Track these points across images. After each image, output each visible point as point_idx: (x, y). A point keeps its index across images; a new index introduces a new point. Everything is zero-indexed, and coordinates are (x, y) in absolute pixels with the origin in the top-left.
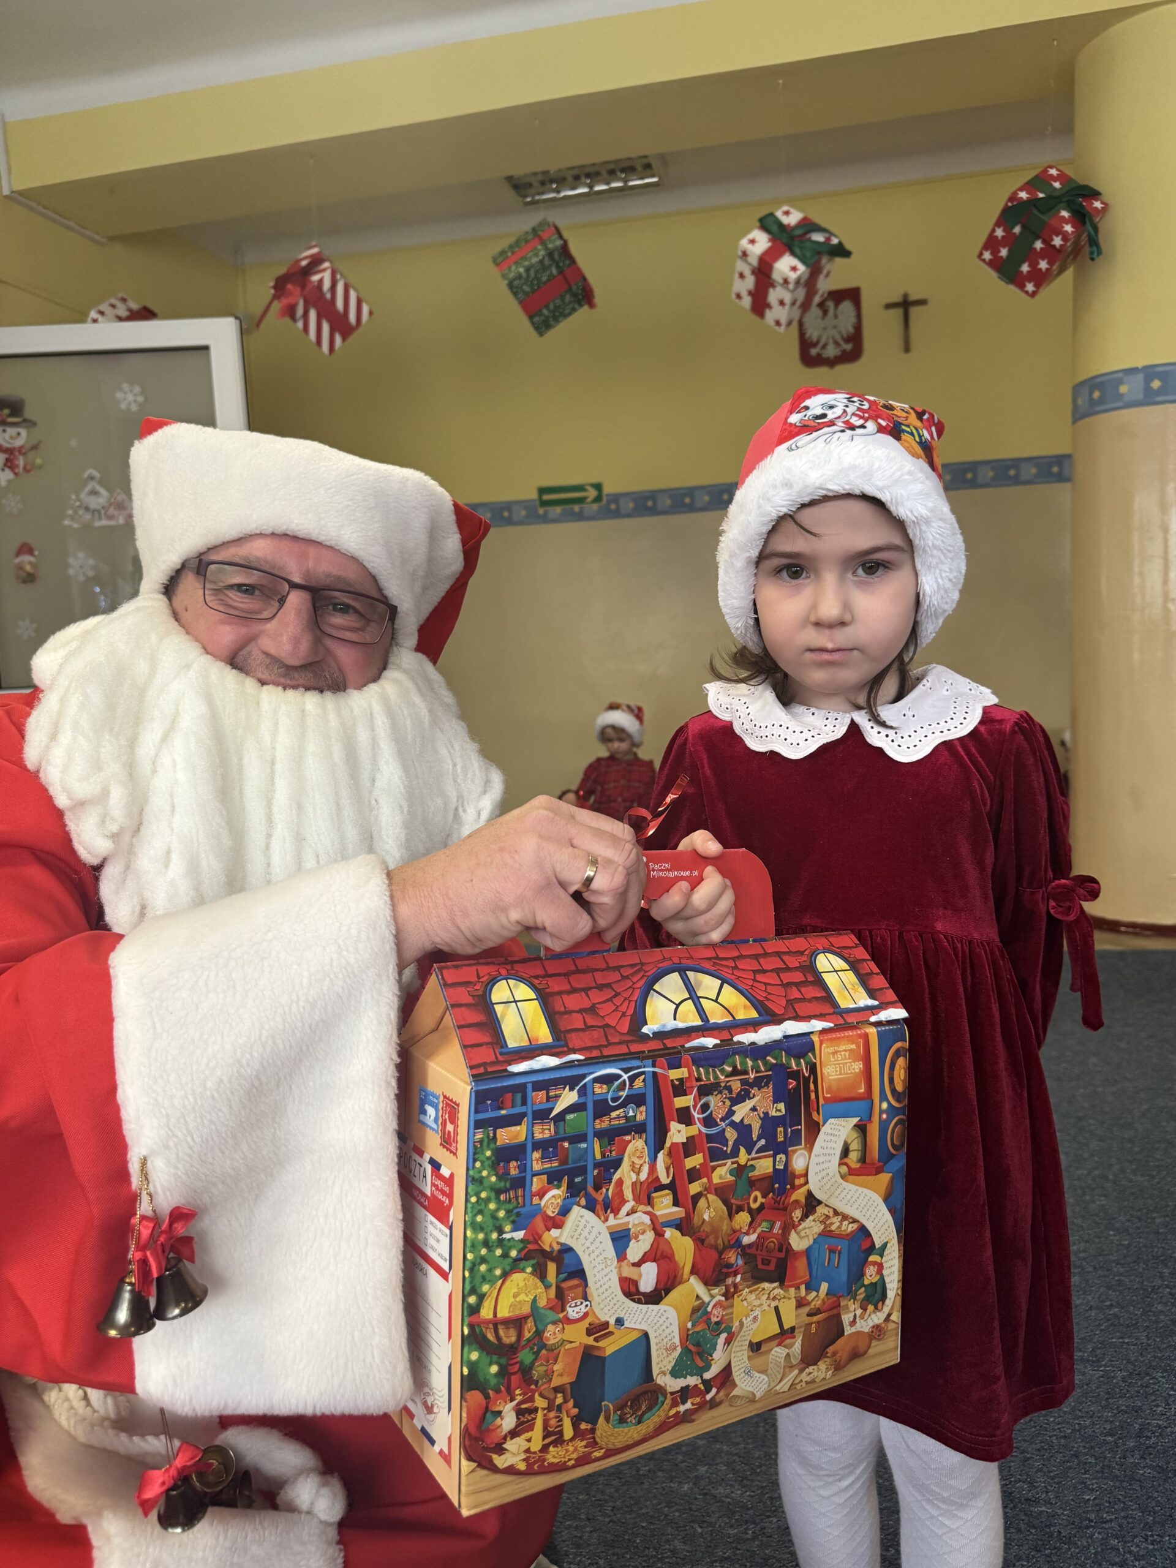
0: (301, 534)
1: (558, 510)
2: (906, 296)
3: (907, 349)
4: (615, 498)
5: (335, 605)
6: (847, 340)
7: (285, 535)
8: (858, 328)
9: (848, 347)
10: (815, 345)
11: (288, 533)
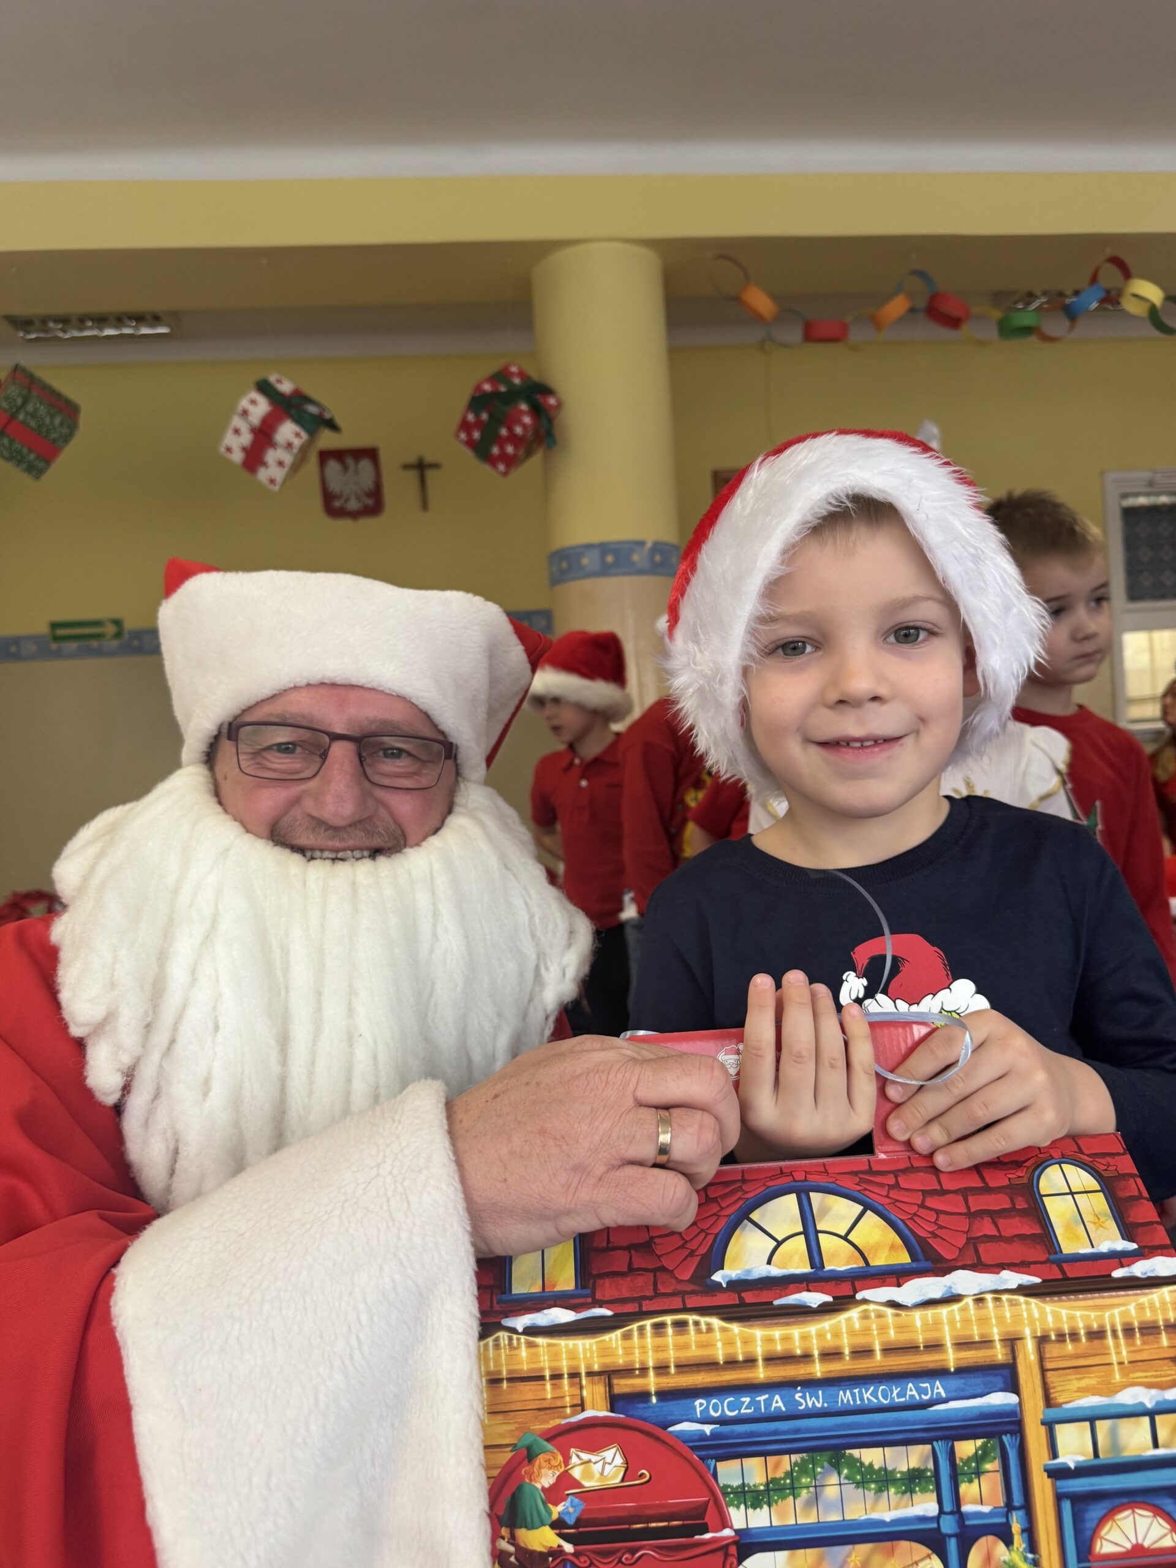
0: (339, 680)
5: (385, 750)
7: (322, 684)
11: (326, 681)
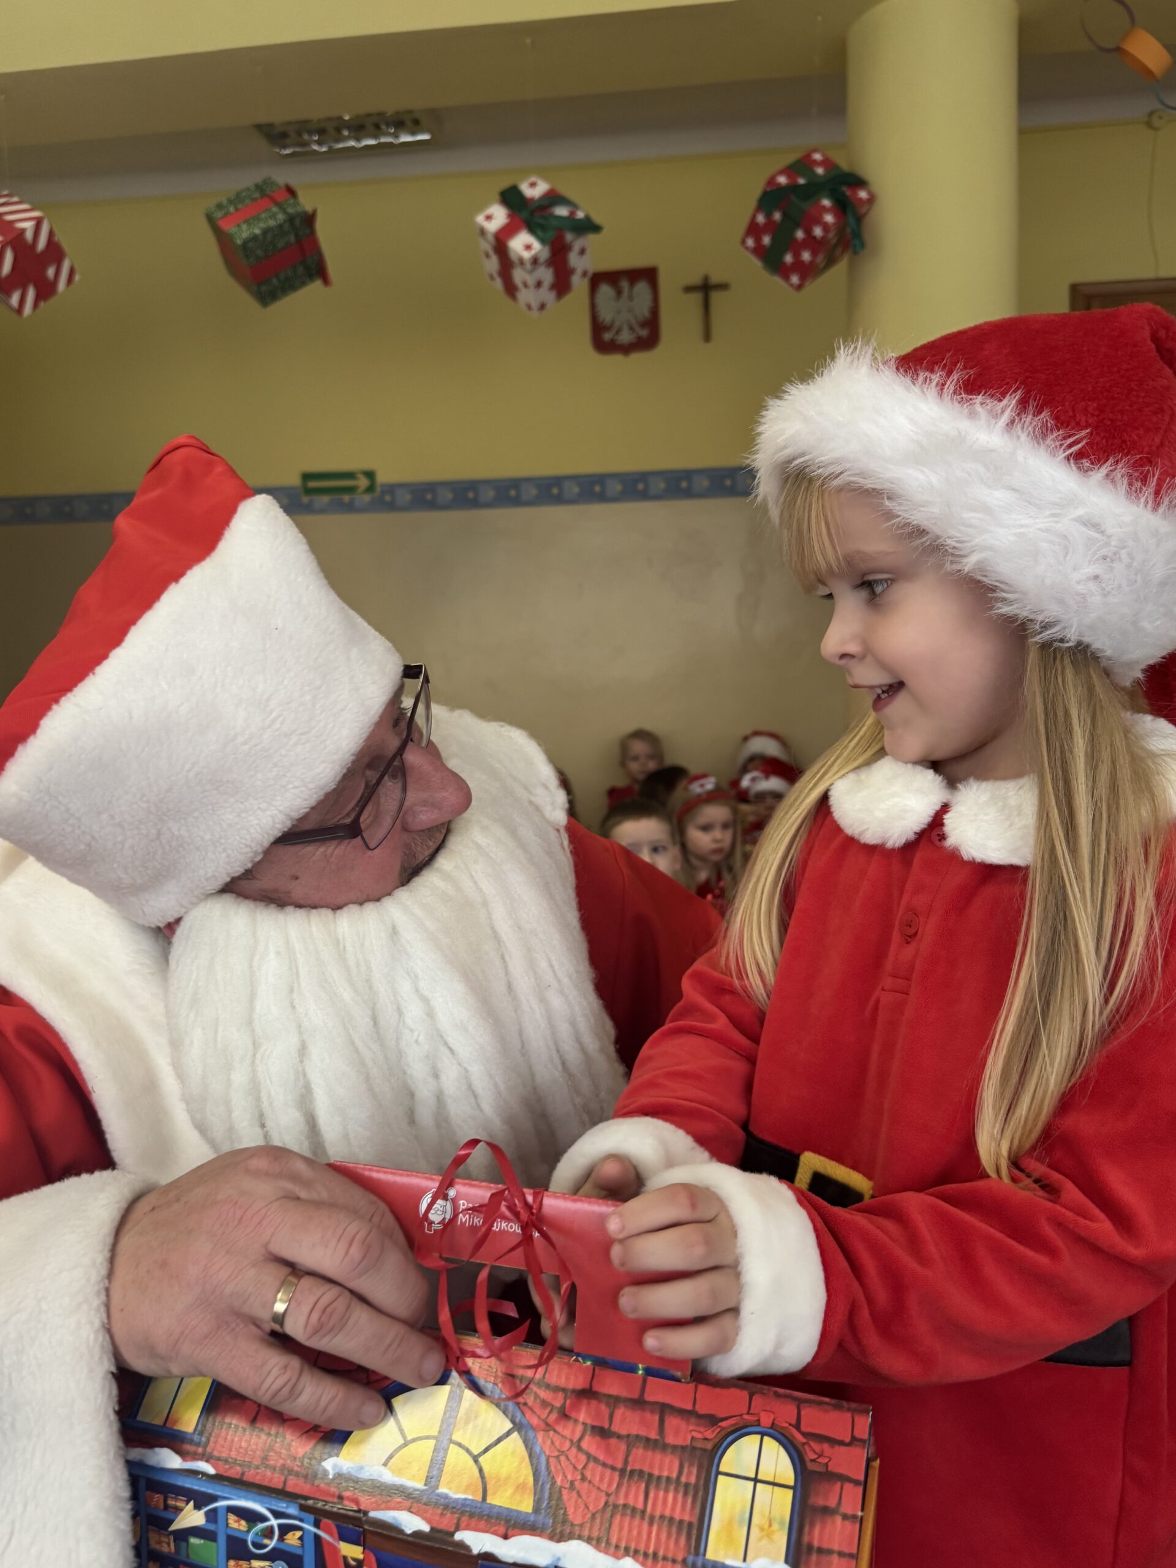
1: (325, 499)
2: (706, 279)
3: (707, 336)
4: (391, 489)
6: (643, 325)
8: (655, 312)
9: (644, 333)
10: (607, 328)
